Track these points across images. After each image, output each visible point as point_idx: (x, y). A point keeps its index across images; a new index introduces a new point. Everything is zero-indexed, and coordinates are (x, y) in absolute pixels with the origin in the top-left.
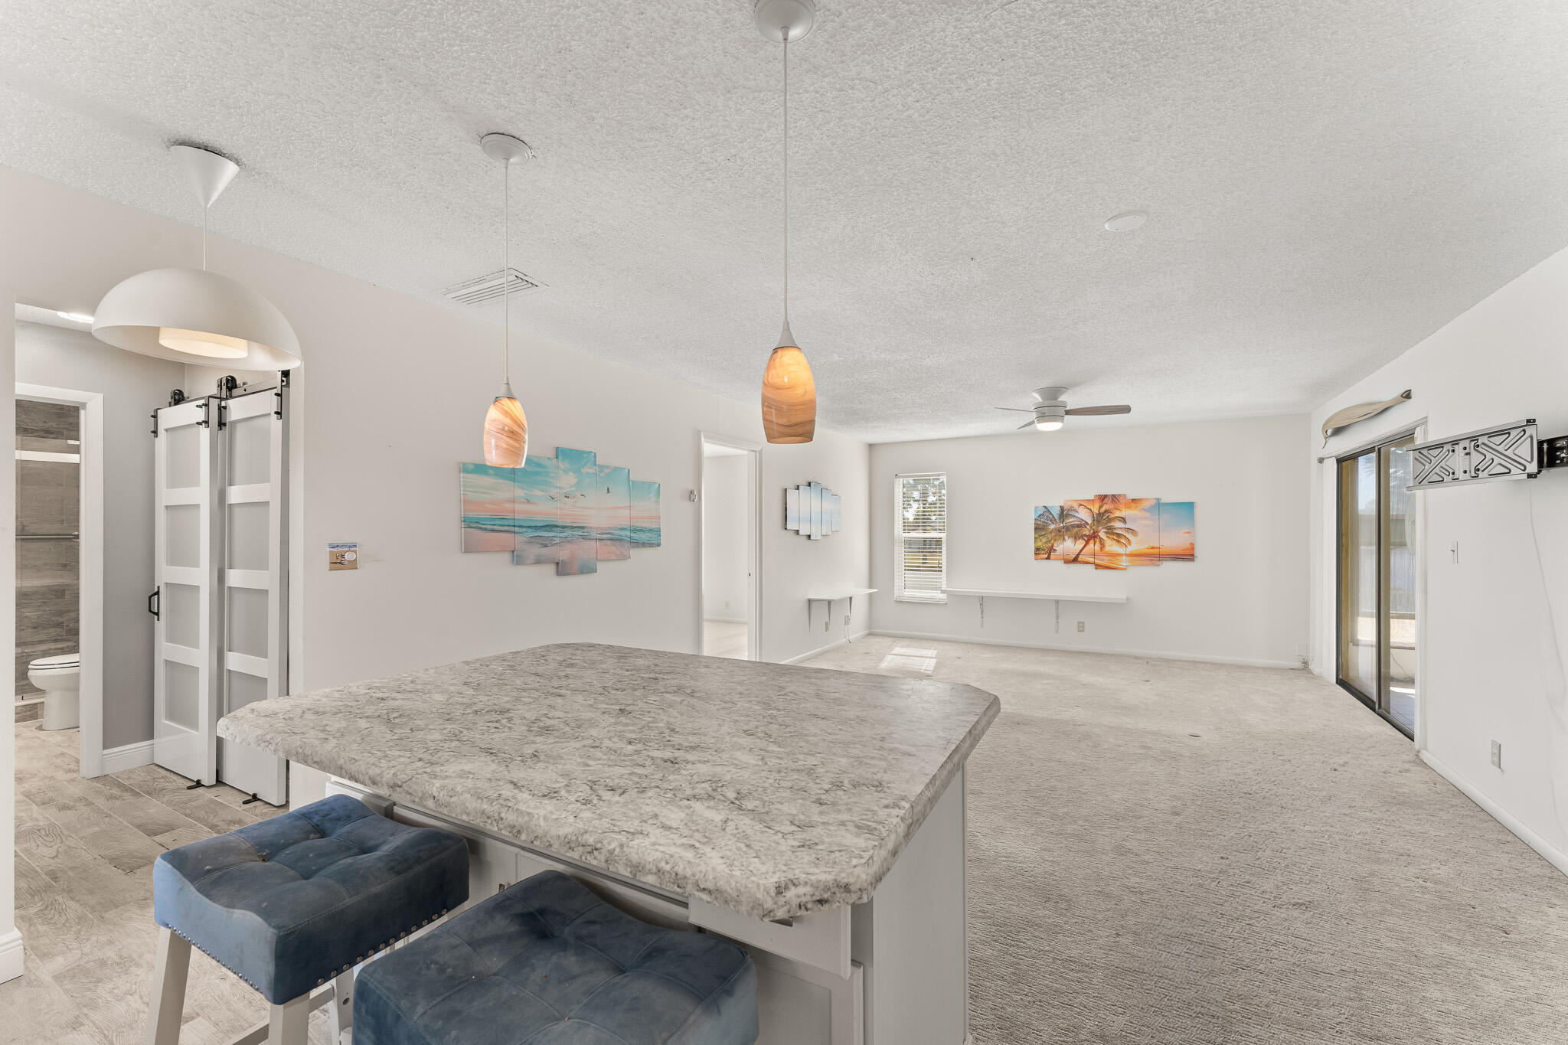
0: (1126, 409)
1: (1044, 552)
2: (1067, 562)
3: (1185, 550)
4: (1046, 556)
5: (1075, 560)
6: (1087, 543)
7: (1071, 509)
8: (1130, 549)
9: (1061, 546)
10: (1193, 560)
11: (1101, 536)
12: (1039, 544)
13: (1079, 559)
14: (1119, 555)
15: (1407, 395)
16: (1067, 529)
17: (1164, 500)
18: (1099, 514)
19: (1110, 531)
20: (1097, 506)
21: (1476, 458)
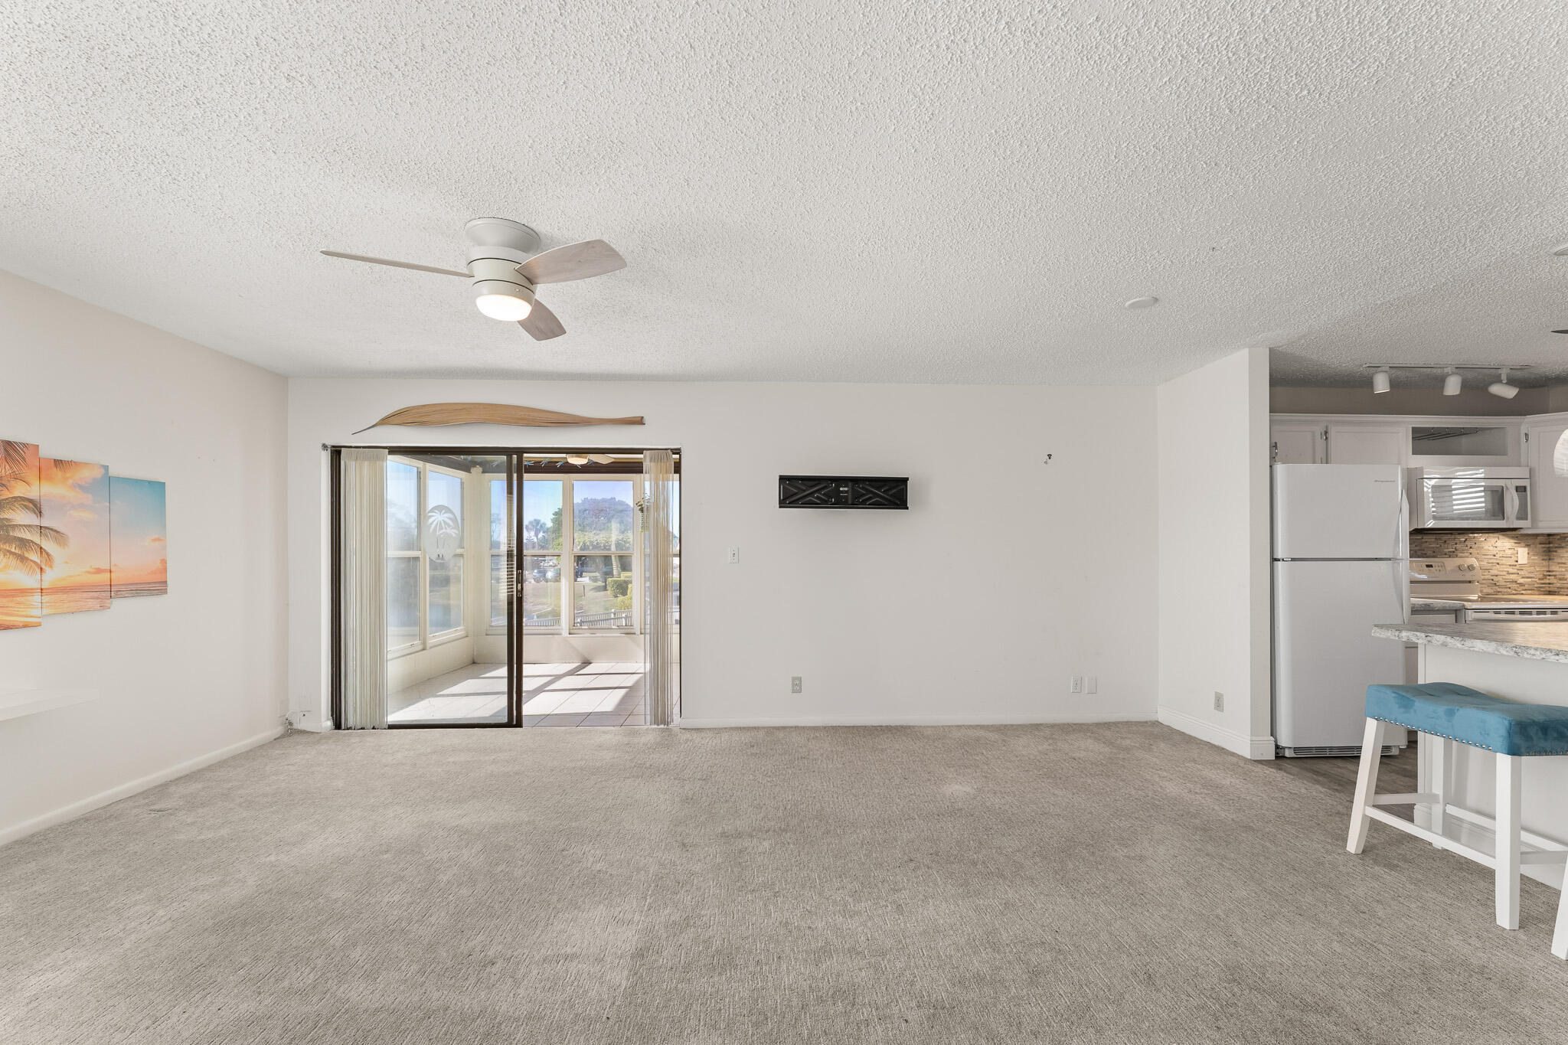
10: (164, 592)
14: (24, 592)
17: (113, 472)
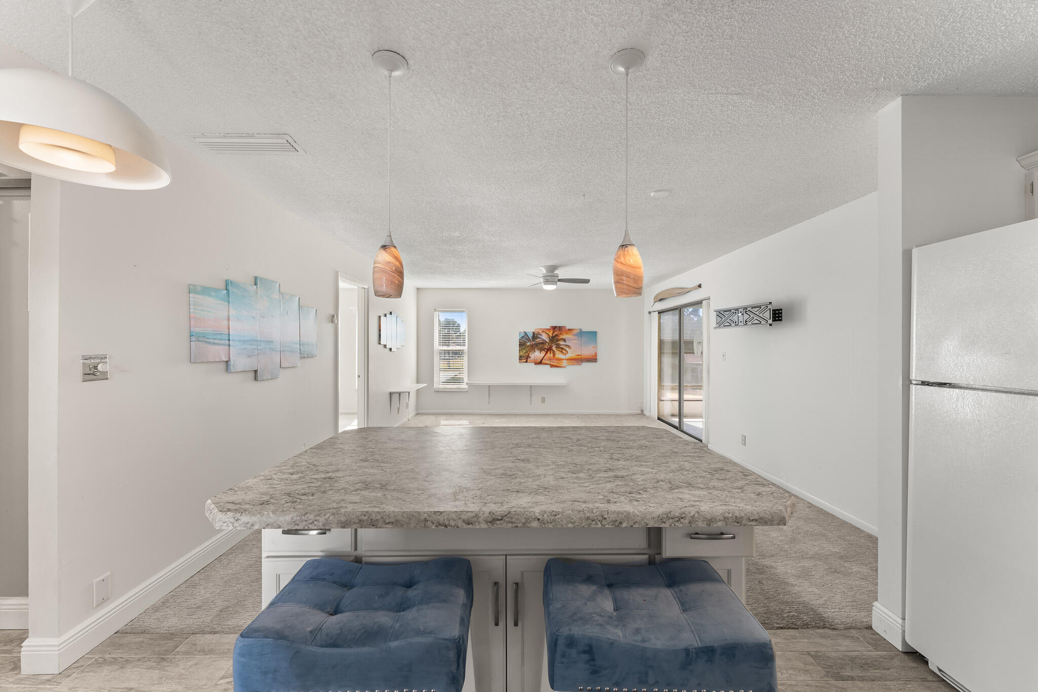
0: (587, 281)
1: (524, 358)
2: (536, 364)
3: (592, 356)
4: (525, 360)
5: (540, 363)
6: (546, 353)
7: (539, 334)
8: (568, 356)
9: (533, 355)
10: (596, 362)
11: (554, 349)
12: (522, 353)
13: (543, 362)
14: (562, 359)
15: (700, 286)
16: (537, 344)
17: (583, 330)
18: (553, 337)
19: (558, 346)
20: (551, 332)
21: (746, 316)
